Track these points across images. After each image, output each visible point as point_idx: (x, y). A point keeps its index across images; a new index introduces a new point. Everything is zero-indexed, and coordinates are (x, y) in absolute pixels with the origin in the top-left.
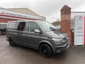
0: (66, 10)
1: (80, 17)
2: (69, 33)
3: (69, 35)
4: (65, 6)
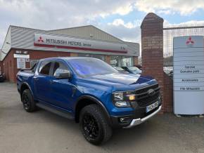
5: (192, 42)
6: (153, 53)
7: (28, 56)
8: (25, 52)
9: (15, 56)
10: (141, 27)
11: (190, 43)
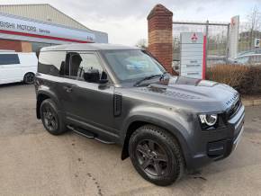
0: (161, 19)
1: (194, 37)
4: (158, 6)
5: (196, 38)
6: (164, 47)
10: (149, 18)
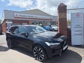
2: (66, 32)
3: (66, 34)
5: (79, 15)
7: (12, 22)
8: (11, 21)
9: (6, 22)
11: (78, 16)
